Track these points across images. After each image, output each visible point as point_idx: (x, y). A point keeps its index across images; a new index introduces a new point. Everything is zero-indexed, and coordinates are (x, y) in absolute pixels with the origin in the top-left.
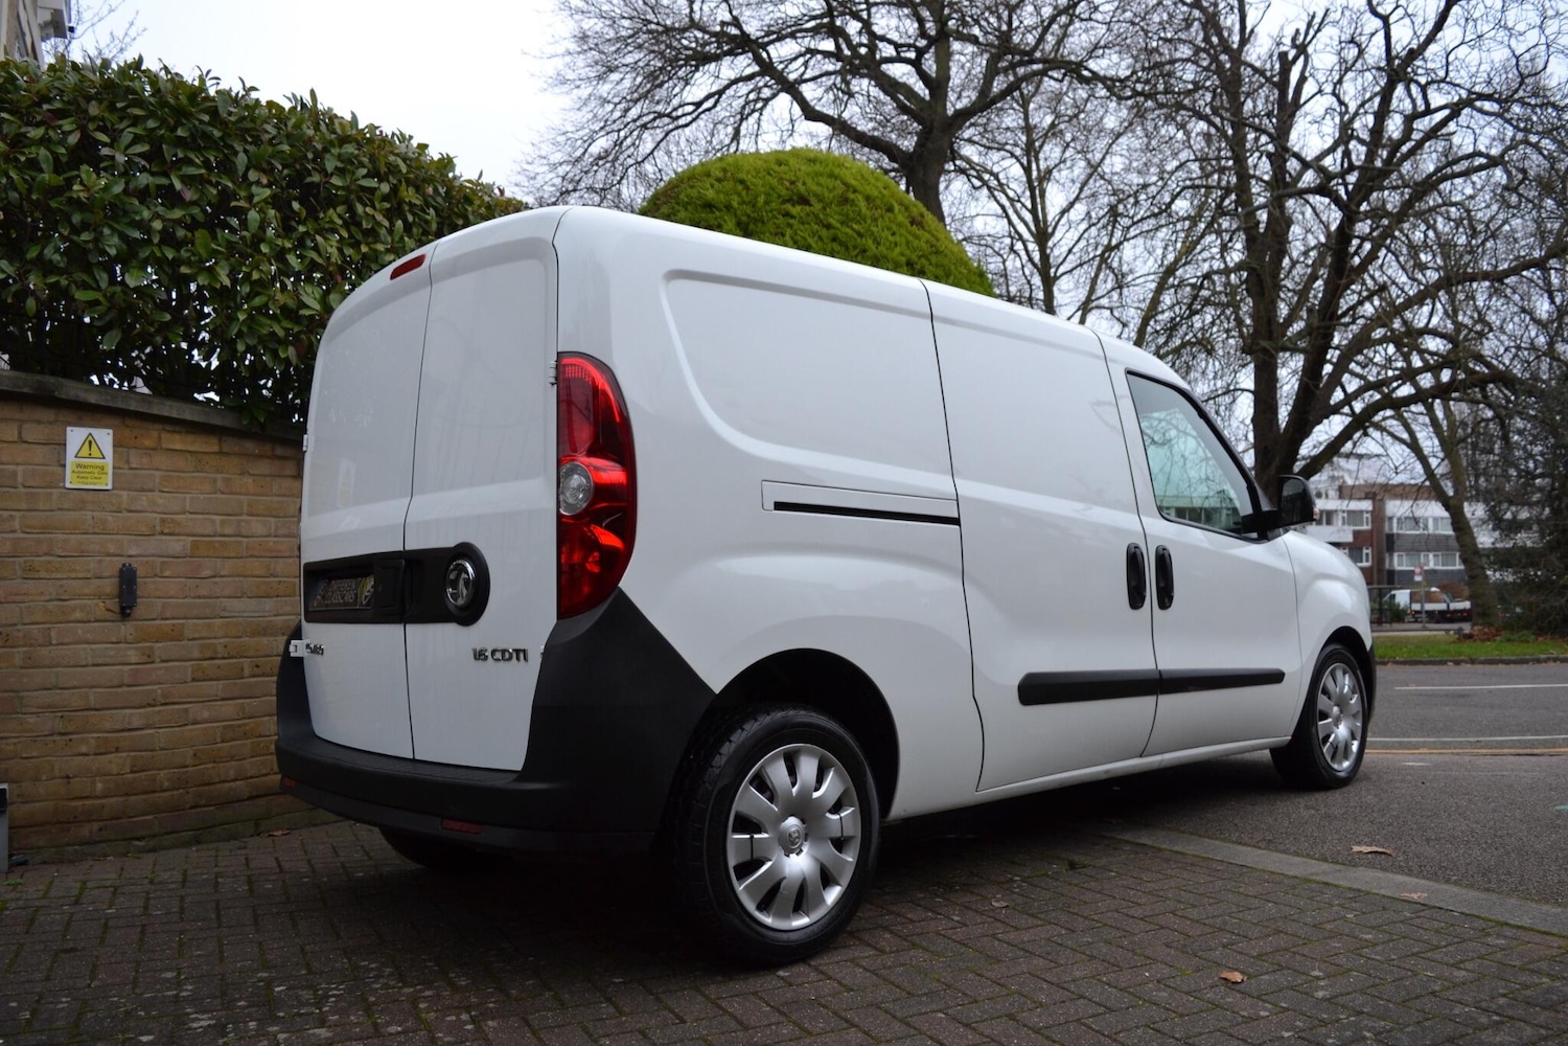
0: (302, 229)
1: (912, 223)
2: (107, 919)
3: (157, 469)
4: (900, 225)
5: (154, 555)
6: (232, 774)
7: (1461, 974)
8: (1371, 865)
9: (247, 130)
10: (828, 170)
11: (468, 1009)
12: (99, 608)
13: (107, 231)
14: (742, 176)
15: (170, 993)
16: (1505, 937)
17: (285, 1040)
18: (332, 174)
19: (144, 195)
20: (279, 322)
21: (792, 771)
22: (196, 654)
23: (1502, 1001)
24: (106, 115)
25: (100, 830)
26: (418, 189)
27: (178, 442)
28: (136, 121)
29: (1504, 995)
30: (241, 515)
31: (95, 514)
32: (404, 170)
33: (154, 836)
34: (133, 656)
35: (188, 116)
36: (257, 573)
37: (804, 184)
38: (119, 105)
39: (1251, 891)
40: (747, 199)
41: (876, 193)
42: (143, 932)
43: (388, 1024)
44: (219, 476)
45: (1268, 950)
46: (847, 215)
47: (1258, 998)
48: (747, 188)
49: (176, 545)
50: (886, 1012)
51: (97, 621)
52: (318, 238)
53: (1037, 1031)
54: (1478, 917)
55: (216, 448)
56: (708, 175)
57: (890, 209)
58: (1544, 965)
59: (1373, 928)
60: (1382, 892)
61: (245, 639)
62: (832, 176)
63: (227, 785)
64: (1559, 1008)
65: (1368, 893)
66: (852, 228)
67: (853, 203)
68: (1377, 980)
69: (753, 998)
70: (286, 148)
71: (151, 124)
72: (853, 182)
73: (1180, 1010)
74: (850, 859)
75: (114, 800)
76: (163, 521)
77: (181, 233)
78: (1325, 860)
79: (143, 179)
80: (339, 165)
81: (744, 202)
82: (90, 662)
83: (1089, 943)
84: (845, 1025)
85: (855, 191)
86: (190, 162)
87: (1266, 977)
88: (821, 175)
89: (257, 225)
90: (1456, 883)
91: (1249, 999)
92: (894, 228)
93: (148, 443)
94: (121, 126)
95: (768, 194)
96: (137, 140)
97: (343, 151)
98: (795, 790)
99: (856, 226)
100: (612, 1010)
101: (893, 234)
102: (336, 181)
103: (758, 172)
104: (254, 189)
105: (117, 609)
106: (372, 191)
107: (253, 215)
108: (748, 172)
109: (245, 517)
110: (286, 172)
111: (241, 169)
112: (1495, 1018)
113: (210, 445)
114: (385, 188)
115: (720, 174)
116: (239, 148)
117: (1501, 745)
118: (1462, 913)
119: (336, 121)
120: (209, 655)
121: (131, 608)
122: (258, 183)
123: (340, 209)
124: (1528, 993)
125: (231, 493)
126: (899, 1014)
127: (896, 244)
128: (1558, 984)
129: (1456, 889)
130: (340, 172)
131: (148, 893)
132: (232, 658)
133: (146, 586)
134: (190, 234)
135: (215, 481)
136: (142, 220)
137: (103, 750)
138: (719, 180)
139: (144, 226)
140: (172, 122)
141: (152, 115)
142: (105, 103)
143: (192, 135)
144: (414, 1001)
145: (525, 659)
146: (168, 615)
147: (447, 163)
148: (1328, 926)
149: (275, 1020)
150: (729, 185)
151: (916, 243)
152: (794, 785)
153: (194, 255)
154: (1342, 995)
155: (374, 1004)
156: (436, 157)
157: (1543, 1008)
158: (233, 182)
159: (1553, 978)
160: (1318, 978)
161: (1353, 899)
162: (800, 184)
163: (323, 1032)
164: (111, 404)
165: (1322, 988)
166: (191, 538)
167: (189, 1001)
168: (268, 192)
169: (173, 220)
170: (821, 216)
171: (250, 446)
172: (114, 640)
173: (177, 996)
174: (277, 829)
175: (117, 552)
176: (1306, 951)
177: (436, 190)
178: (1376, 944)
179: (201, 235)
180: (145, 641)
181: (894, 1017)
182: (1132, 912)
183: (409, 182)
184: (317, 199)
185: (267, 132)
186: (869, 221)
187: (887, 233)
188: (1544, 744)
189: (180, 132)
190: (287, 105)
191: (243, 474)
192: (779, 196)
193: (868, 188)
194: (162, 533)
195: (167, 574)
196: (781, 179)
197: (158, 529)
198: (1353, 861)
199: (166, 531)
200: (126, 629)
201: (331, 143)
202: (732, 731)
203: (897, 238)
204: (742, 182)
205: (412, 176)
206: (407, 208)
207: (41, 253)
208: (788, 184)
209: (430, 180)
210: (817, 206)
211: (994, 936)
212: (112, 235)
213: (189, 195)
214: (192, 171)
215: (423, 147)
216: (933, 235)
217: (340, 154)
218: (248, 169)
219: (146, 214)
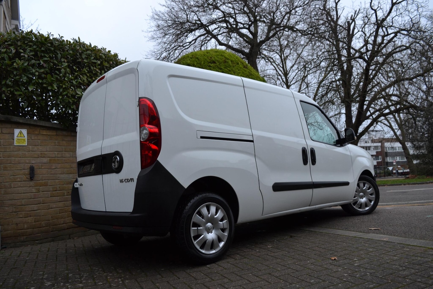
0: (76, 74)
1: (244, 67)
2: (26, 261)
3: (39, 140)
4: (241, 68)
5: (39, 163)
6: (62, 222)
7: (395, 258)
8: (374, 233)
9: (61, 48)
10: (220, 54)
11: (121, 278)
12: (24, 177)
13: (23, 76)
14: (197, 57)
15: (41, 277)
16: (409, 248)
17: (70, 287)
18: (84, 59)
19: (33, 66)
20: (71, 99)
21: (208, 210)
22: (51, 190)
23: (406, 264)
24: (23, 45)
25: (26, 238)
26: (108, 63)
27: (45, 132)
28: (30, 46)
29: (407, 262)
30: (63, 152)
31: (23, 152)
32: (104, 58)
33: (41, 239)
34: (34, 190)
35: (45, 44)
36: (68, 167)
37: (214, 58)
38: (26, 42)
39: (340, 240)
40: (199, 63)
41: (234, 60)
42: (36, 263)
43: (99, 282)
44: (57, 141)
45: (343, 254)
46: (226, 66)
47: (339, 266)
48: (199, 60)
49: (45, 160)
50: (235, 274)
51: (24, 181)
52: (81, 76)
53: (277, 277)
54: (402, 244)
55: (55, 134)
56: (188, 57)
57: (238, 64)
58: (419, 255)
59: (372, 248)
60: (376, 239)
61: (65, 185)
62: (222, 55)
63: (61, 225)
64: (422, 265)
65: (372, 239)
66: (227, 69)
67: (228, 62)
68: (372, 260)
69: (199, 272)
70: (71, 52)
71: (35, 47)
72: (228, 57)
73: (317, 270)
74: (226, 234)
75: (30, 230)
76: (41, 154)
77: (43, 76)
78: (361, 232)
79: (33, 61)
80: (86, 56)
81: (198, 64)
82: (22, 192)
83: (293, 255)
84: (224, 278)
85: (228, 59)
86: (45, 57)
87: (342, 261)
88: (219, 55)
89: (64, 73)
90: (397, 236)
91: (336, 267)
92: (239, 69)
93: (36, 133)
94: (27, 48)
95: (204, 61)
96: (31, 51)
97: (87, 52)
98: (209, 215)
99: (228, 69)
100: (160, 277)
101: (239, 70)
102: (85, 61)
103: (201, 55)
104: (63, 63)
105: (29, 178)
106: (95, 63)
107: (63, 70)
108: (199, 56)
109: (64, 152)
110: (72, 59)
111: (59, 58)
112: (404, 268)
114: (99, 62)
115: (191, 56)
116: (58, 52)
117: (414, 203)
118: (398, 243)
119: (85, 45)
120: (55, 190)
121: (33, 177)
122: (64, 62)
123: (87, 68)
124: (414, 261)
125: (60, 146)
126: (239, 275)
127: (240, 73)
128: (422, 259)
129: (397, 237)
130: (87, 58)
131: (38, 254)
132: (61, 190)
133: (37, 171)
134: (46, 76)
135: (55, 143)
136: (33, 72)
137: (26, 216)
138: (191, 58)
139: (33, 74)
140: (40, 46)
141: (35, 44)
142: (22, 42)
143: (46, 49)
144: (106, 277)
145: (133, 181)
146: (43, 179)
147: (116, 55)
148: (360, 248)
149: (68, 282)
150: (193, 59)
151: (245, 72)
152: (209, 214)
153: (47, 81)
154: (362, 264)
155: (95, 278)
156: (113, 54)
157: (418, 265)
158: (57, 62)
159: (421, 257)
160: (356, 261)
161: (368, 241)
162: (213, 58)
163: (81, 285)
164: (26, 122)
165: (357, 263)
166: (49, 158)
167: (46, 279)
168: (67, 64)
169: (41, 72)
170: (219, 66)
171: (65, 133)
172: (29, 186)
173: (42, 278)
174: (75, 237)
175: (29, 162)
176: (353, 254)
177: (113, 63)
178: (373, 252)
179: (49, 76)
180: (37, 186)
181: (238, 275)
182: (306, 247)
183: (105, 61)
184: (80, 65)
185: (66, 48)
186: (232, 67)
187: (237, 70)
188: (425, 203)
189: (42, 49)
190: (72, 42)
191: (63, 140)
192: (207, 61)
193: (232, 58)
194: (41, 157)
195: (43, 168)
196: (208, 57)
197: (40, 156)
198: (369, 231)
199: (42, 156)
200: (32, 183)
201: (84, 51)
202: (191, 199)
203: (240, 71)
204: (197, 58)
205: (106, 59)
206: (105, 67)
207: (6, 82)
208: (210, 58)
209: (112, 60)
210: (218, 64)
211: (267, 255)
212: (25, 76)
213: (45, 65)
214: (46, 59)
215: (109, 51)
216: (250, 70)
217: (86, 54)
218: (61, 58)
219: (34, 71)
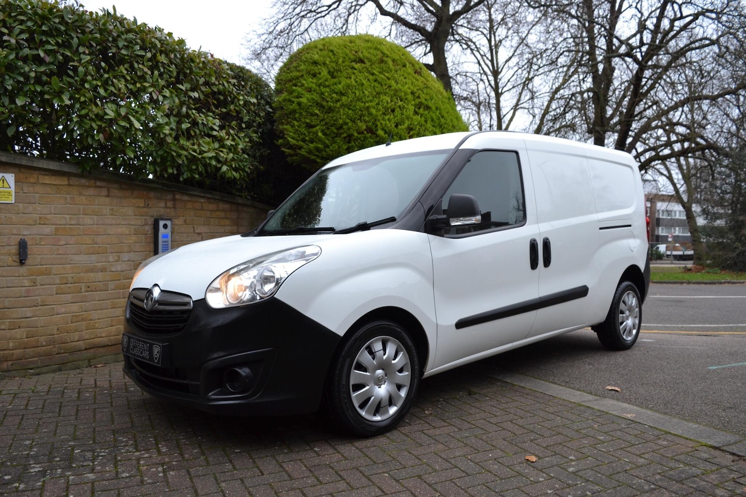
0: (106, 76)
1: (415, 73)
2: (7, 412)
3: (37, 193)
4: (409, 74)
5: (36, 235)
6: (77, 338)
7: (641, 461)
8: (612, 398)
9: (79, 27)
10: (374, 46)
11: (162, 465)
12: (9, 260)
13: (7, 77)
14: (332, 48)
15: (25, 453)
16: (668, 440)
17: (73, 480)
18: (122, 49)
19: (25, 59)
20: (95, 122)
22: (58, 282)
23: (658, 477)
24: (7, 19)
25: (12, 365)
26: (167, 55)
27: (47, 180)
28: (22, 22)
29: (659, 474)
30: (80, 215)
31: (6, 215)
32: (159, 46)
33: (38, 367)
34: (26, 283)
35: (48, 19)
36: (88, 242)
37: (362, 53)
38: (13, 14)
39: (551, 410)
40: (334, 60)
41: (398, 58)
42: (22, 419)
43: (123, 472)
44: (68, 196)
45: (552, 443)
46: (382, 68)
47: (541, 470)
48: (334, 55)
49: (47, 230)
50: (361, 472)
51: (8, 266)
52: (114, 80)
53: (430, 485)
54: (657, 429)
55: (66, 183)
56: (316, 47)
57: (404, 66)
58: (682, 457)
59: (605, 433)
60: (614, 413)
61: (82, 274)
62: (376, 49)
63: (74, 343)
64: (684, 482)
65: (607, 413)
66: (384, 75)
67: (386, 62)
68: (600, 463)
69: (299, 462)
70: (98, 35)
71: (30, 24)
72: (387, 52)
73: (501, 476)
75: (19, 350)
76: (40, 218)
77: (45, 78)
78: (591, 393)
79: (26, 51)
80: (126, 44)
81: (332, 62)
82: (5, 285)
83: (467, 437)
84: (339, 479)
85: (387, 56)
86: (49, 43)
87: (547, 459)
88: (371, 48)
89: (83, 74)
90: (651, 409)
91: (536, 471)
92: (406, 75)
93: (32, 180)
94: (14, 25)
95: (344, 58)
96: (22, 32)
97: (128, 37)
99: (386, 74)
100: (231, 467)
101: (405, 78)
102: (124, 52)
103: (340, 46)
104: (82, 56)
105: (18, 261)
106: (143, 57)
107: (81, 69)
108: (335, 46)
109: (81, 216)
110: (98, 47)
111: (75, 46)
112: (653, 486)
113: (64, 181)
114: (149, 55)
115: (321, 47)
116: (74, 35)
117: (693, 329)
118: (650, 426)
119: (125, 22)
120: (64, 282)
121: (25, 260)
122: (84, 53)
123: (127, 66)
124: (671, 472)
125: (74, 204)
126: (366, 474)
127: (406, 83)
128: (687, 468)
129: (649, 412)
130: (127, 47)
131: (30, 397)
132: (76, 283)
133: (32, 249)
134: (49, 79)
135: (66, 198)
136: (25, 72)
137: (13, 328)
138: (321, 50)
139: (26, 76)
140: (40, 23)
141: (30, 19)
142: (7, 13)
143: (50, 28)
144: (138, 460)
146: (44, 263)
147: (182, 42)
148: (584, 431)
149: (70, 468)
150: (325, 53)
151: (416, 83)
153: (51, 89)
154: (581, 470)
155: (120, 461)
156: (177, 39)
157: (677, 482)
158: (72, 53)
159: (686, 464)
160: (572, 460)
161: (599, 416)
162: (360, 53)
163: (91, 476)
164: (13, 162)
165: (573, 466)
166: (54, 226)
167: (35, 457)
168: (88, 58)
169: (41, 72)
170: (370, 69)
171: (83, 181)
172: (17, 275)
173: (28, 454)
174: (100, 364)
175: (17, 233)
176: (569, 445)
177: (175, 56)
178: (604, 442)
179: (55, 79)
180: (32, 275)
181: (364, 475)
182: (492, 420)
183: (161, 52)
184: (114, 62)
185: (89, 27)
186: (393, 72)
187: (402, 78)
188: (713, 329)
189: (44, 28)
190: (101, 13)
191: (80, 195)
192: (350, 59)
193: (394, 55)
194: (40, 224)
195: (43, 243)
196: (351, 50)
197: (38, 222)
198: (602, 395)
199: (42, 223)
200: (23, 270)
201: (122, 33)
203: (407, 80)
204: (332, 51)
205: (163, 49)
206: (160, 64)
208: (354, 52)
209: (173, 51)
210: (368, 64)
211: (422, 431)
212: (9, 79)
213: (48, 59)
214: (49, 47)
215: (170, 34)
216: (426, 79)
217: (126, 39)
218: (78, 46)
219: (27, 69)
